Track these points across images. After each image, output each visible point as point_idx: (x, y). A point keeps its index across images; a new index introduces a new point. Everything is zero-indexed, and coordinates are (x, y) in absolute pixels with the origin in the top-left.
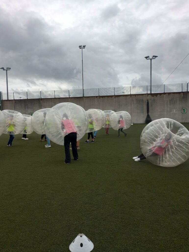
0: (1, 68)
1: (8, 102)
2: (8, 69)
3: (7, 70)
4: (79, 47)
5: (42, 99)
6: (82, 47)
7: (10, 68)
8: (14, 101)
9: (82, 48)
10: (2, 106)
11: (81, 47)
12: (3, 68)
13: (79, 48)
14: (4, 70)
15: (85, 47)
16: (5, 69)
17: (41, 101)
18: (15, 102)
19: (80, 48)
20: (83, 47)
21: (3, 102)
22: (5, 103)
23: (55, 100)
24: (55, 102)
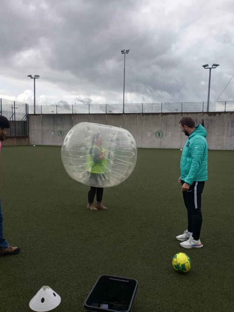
0: (28, 75)
1: (35, 116)
2: (36, 77)
3: (35, 79)
4: (122, 52)
5: (73, 115)
6: (125, 52)
7: (39, 76)
8: (41, 116)
9: (125, 53)
10: (27, 121)
11: (124, 51)
12: (30, 76)
13: (121, 53)
14: (31, 78)
15: (128, 51)
16: (33, 76)
17: (73, 117)
18: (43, 117)
19: (123, 53)
20: (126, 51)
21: (29, 116)
22: (31, 118)
23: (89, 116)
24: (89, 118)
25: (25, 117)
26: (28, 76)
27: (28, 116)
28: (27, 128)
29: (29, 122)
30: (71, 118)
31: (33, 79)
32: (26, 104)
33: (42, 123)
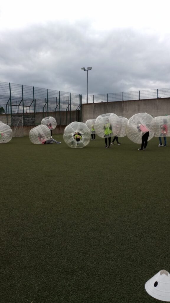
0: (81, 68)
1: (88, 106)
2: (89, 69)
5: (123, 101)
7: (91, 68)
8: (93, 105)
10: (81, 111)
12: (84, 69)
16: (86, 69)
17: (123, 104)
18: (95, 106)
21: (83, 105)
22: (85, 108)
23: (139, 102)
24: (139, 104)
25: (79, 106)
27: (81, 105)
28: (81, 117)
29: (83, 111)
30: (121, 105)
31: (86, 71)
32: (80, 95)
33: (94, 112)
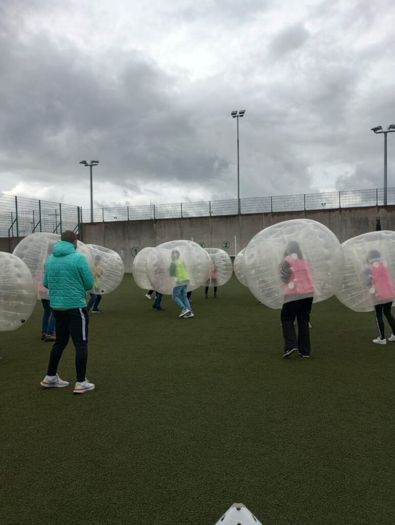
0: (80, 161)
1: (93, 226)
2: (93, 163)
3: (91, 166)
4: (232, 114)
5: (156, 221)
6: (238, 114)
7: (98, 162)
8: (103, 226)
9: (238, 116)
10: (81, 235)
11: (235, 114)
12: (84, 162)
13: (231, 116)
14: (86, 165)
15: (243, 113)
16: (89, 163)
17: (155, 225)
18: (106, 227)
19: (234, 117)
20: (240, 113)
21: (84, 226)
22: (87, 230)
23: (182, 222)
24: (182, 225)
25: (77, 228)
26: (80, 163)
27: (81, 226)
29: (84, 236)
30: (152, 226)
31: (89, 167)
32: (78, 208)
33: (104, 237)
